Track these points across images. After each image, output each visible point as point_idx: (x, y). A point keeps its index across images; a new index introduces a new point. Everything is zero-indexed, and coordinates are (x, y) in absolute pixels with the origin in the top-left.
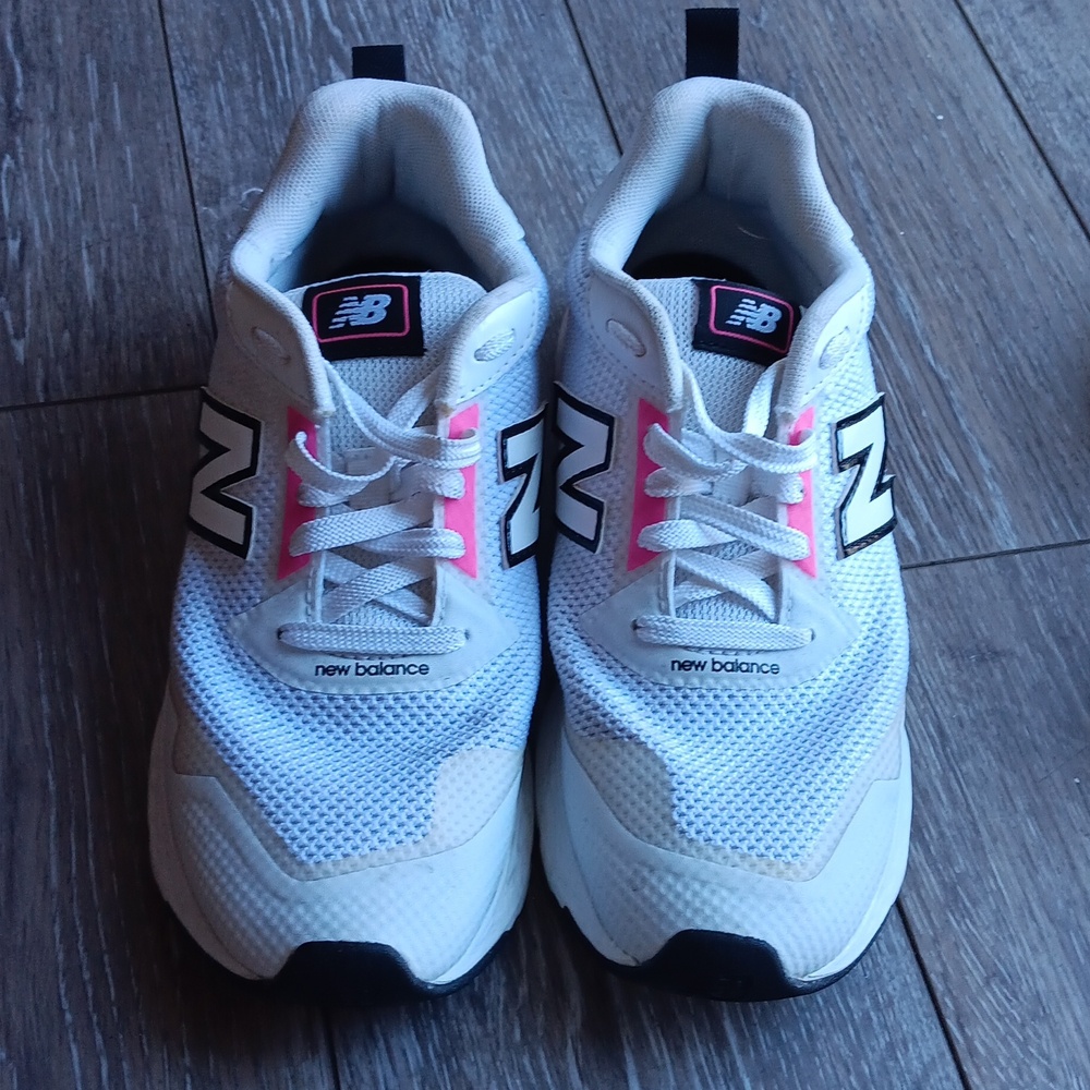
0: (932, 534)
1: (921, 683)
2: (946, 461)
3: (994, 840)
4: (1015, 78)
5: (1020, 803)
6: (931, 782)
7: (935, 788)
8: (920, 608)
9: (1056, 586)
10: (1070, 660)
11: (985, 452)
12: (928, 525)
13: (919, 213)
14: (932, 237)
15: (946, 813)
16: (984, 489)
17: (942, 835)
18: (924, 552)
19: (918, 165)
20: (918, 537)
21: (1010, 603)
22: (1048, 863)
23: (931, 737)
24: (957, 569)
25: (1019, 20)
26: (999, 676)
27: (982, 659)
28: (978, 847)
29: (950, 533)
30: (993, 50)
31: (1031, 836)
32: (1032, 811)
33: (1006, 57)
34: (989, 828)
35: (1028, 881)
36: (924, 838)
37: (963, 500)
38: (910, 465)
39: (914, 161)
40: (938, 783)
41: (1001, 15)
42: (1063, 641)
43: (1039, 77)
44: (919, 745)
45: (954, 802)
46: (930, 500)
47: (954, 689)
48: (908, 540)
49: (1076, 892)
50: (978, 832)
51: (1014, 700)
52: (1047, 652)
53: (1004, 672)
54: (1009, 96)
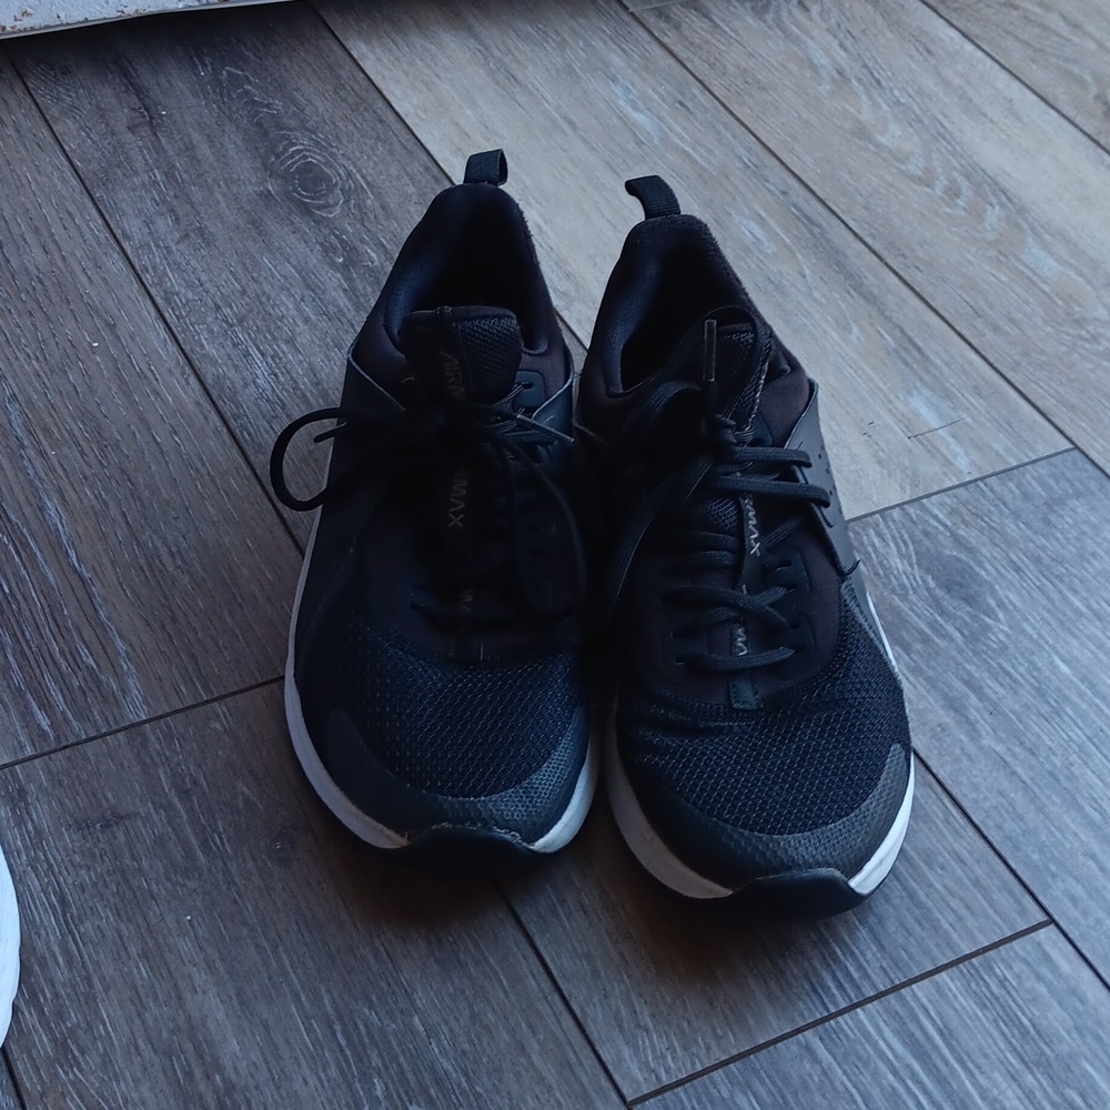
0: (66, 719)
1: (47, 859)
2: (84, 652)
3: (107, 990)
4: (167, 300)
5: (133, 950)
6: (49, 949)
7: (53, 955)
8: (50, 790)
9: (181, 745)
10: (190, 810)
11: (121, 636)
12: (63, 713)
13: (71, 433)
14: (82, 453)
15: (61, 974)
16: (119, 671)
17: (56, 995)
18: (57, 738)
19: (72, 390)
20: (52, 726)
21: (137, 769)
22: (156, 998)
23: (52, 907)
24: (89, 748)
25: (174, 248)
26: (121, 837)
27: (106, 826)
28: (91, 999)
29: (83, 715)
30: (148, 278)
31: (142, 978)
32: (144, 956)
33: (161, 283)
34: (102, 979)
35: (137, 1021)
36: (38, 1001)
37: (98, 682)
38: (49, 660)
39: (68, 386)
40: (56, 949)
41: (158, 246)
42: (184, 794)
43: (190, 296)
44: (41, 919)
45: (70, 962)
46: (66, 688)
47: (77, 858)
48: (43, 730)
50: (91, 986)
51: (134, 857)
52: (168, 808)
53: (127, 834)
54: (162, 316)
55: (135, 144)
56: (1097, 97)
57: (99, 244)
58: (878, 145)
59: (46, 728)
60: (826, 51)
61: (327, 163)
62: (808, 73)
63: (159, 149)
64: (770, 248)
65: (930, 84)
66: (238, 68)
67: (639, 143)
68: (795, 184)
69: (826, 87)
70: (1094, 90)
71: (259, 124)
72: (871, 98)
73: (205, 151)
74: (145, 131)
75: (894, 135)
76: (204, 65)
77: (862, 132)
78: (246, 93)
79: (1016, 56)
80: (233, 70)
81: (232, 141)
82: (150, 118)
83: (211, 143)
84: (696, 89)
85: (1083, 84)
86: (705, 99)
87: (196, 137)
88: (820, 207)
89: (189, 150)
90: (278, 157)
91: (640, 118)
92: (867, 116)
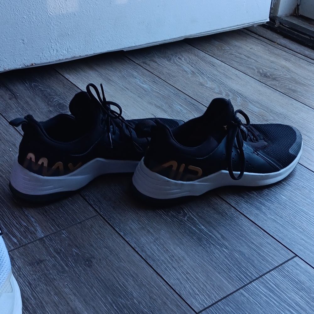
0: (21, 239)
1: (23, 274)
2: (23, 222)
3: (47, 304)
5: (52, 293)
6: (28, 296)
7: (30, 297)
8: (20, 257)
9: (55, 242)
10: (61, 257)
11: (32, 217)
12: (20, 238)
13: (8, 171)
15: (33, 302)
16: (34, 226)
17: (33, 307)
18: (20, 244)
19: (6, 160)
20: (18, 241)
21: (44, 249)
22: (61, 304)
23: (27, 286)
24: (29, 245)
26: (43, 266)
27: (38, 264)
28: (43, 307)
29: (26, 237)
31: (56, 300)
32: (56, 294)
34: (45, 302)
35: (57, 311)
36: (28, 309)
37: (28, 229)
38: (13, 225)
39: (5, 160)
40: (31, 296)
42: (58, 253)
44: (24, 289)
45: (35, 298)
46: (20, 232)
47: (32, 273)
48: (15, 242)
49: (70, 309)
50: (42, 303)
51: (47, 270)
52: (55, 257)
53: (44, 265)
55: (12, 102)
56: (257, 72)
57: (7, 126)
58: (206, 87)
59: (16, 242)
60: (188, 68)
61: (65, 102)
62: (185, 73)
63: (18, 103)
64: (185, 111)
65: (216, 72)
66: (36, 83)
67: (146, 91)
68: (188, 97)
69: (190, 76)
70: (257, 70)
71: (44, 95)
72: (202, 77)
73: (31, 102)
74: (14, 99)
75: (209, 84)
76: (27, 83)
77: (201, 84)
78: (39, 88)
79: (236, 65)
80: (35, 84)
81: (38, 100)
82: (14, 96)
83: (33, 101)
84: (157, 78)
85: (254, 70)
86: (160, 80)
87: (28, 100)
88: (195, 101)
89: (27, 102)
90: (51, 102)
91: (145, 86)
92: (201, 80)
